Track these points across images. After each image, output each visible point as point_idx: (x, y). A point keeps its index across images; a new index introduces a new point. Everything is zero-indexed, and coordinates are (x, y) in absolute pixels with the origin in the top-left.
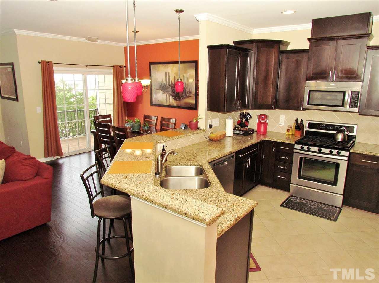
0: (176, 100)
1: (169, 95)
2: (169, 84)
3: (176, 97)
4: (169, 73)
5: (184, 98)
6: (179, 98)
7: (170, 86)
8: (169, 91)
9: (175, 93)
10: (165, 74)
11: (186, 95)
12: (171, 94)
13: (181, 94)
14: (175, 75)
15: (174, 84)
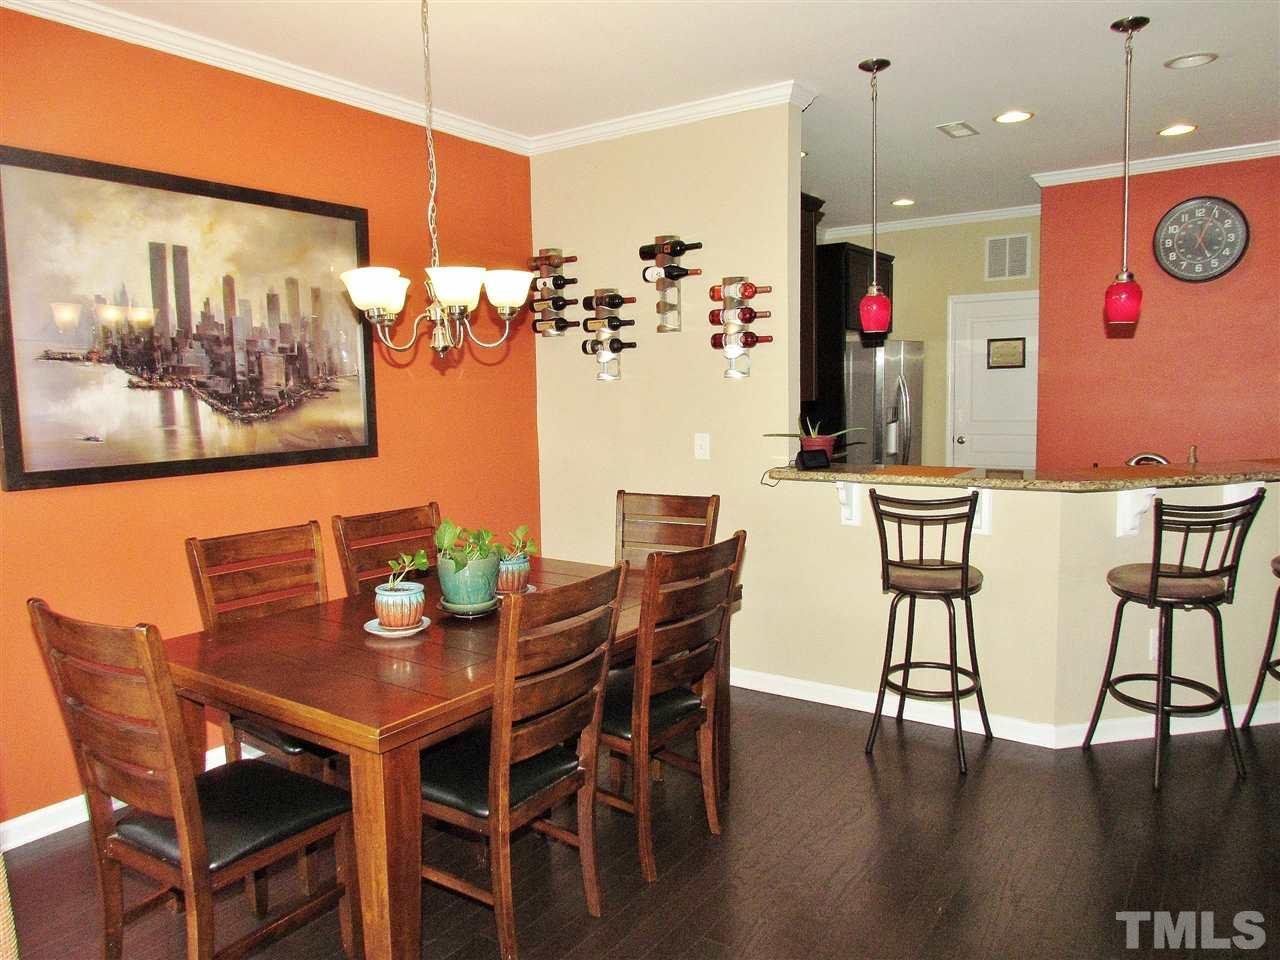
0: (248, 422)
2: (188, 322)
3: (246, 405)
4: (181, 253)
5: (299, 404)
6: (267, 405)
7: (197, 338)
8: (187, 370)
9: (234, 381)
10: (145, 253)
11: (311, 385)
12: (200, 385)
13: (275, 380)
14: (230, 269)
15: (220, 318)
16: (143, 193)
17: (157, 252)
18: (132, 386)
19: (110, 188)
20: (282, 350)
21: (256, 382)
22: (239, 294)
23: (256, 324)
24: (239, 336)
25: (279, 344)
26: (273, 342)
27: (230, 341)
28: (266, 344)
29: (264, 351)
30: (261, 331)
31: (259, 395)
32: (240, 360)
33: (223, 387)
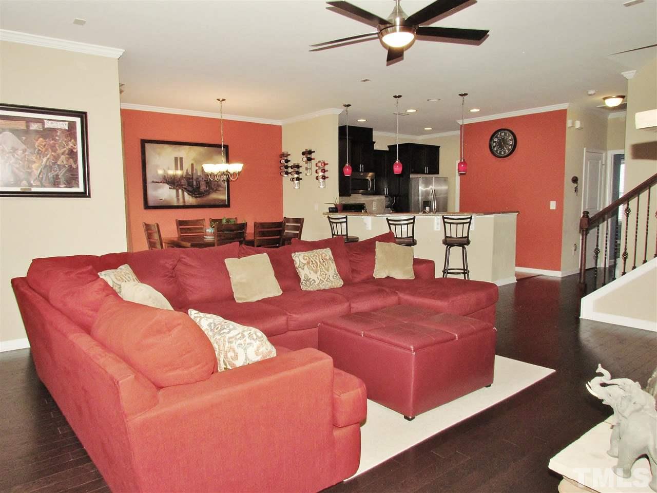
0: (196, 197)
1: (182, 190)
2: (183, 174)
3: (196, 193)
4: (181, 159)
5: (209, 194)
6: (201, 194)
7: (184, 178)
8: (182, 185)
9: (193, 188)
10: (174, 159)
11: (213, 189)
12: (185, 189)
13: (203, 187)
14: (193, 162)
15: (190, 174)
16: (174, 146)
17: (176, 159)
18: (170, 188)
19: (166, 146)
20: (205, 180)
21: (199, 188)
22: (194, 168)
23: (199, 174)
24: (194, 177)
25: (204, 179)
26: (203, 178)
27: (192, 178)
28: (201, 179)
29: (200, 181)
30: (200, 176)
31: (199, 191)
32: (195, 183)
33: (190, 189)
